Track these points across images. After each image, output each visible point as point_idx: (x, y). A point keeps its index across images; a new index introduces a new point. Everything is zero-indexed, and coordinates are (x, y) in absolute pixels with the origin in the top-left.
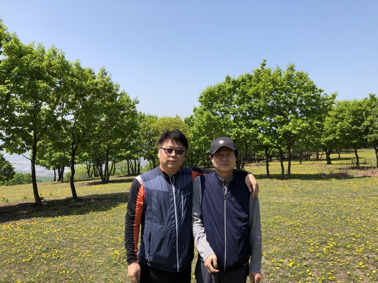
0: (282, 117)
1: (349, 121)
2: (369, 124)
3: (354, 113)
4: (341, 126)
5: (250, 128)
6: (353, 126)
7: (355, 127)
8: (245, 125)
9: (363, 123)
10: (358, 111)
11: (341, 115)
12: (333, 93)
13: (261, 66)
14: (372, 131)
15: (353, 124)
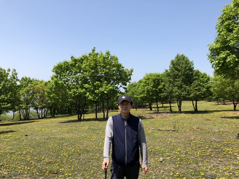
0: (99, 82)
1: (151, 85)
2: (162, 87)
3: (154, 81)
4: (147, 88)
5: (82, 89)
6: (153, 88)
7: (154, 89)
8: (80, 88)
9: (159, 86)
10: (156, 79)
11: (147, 82)
12: (131, 69)
13: (92, 51)
14: (163, 91)
15: (153, 87)
